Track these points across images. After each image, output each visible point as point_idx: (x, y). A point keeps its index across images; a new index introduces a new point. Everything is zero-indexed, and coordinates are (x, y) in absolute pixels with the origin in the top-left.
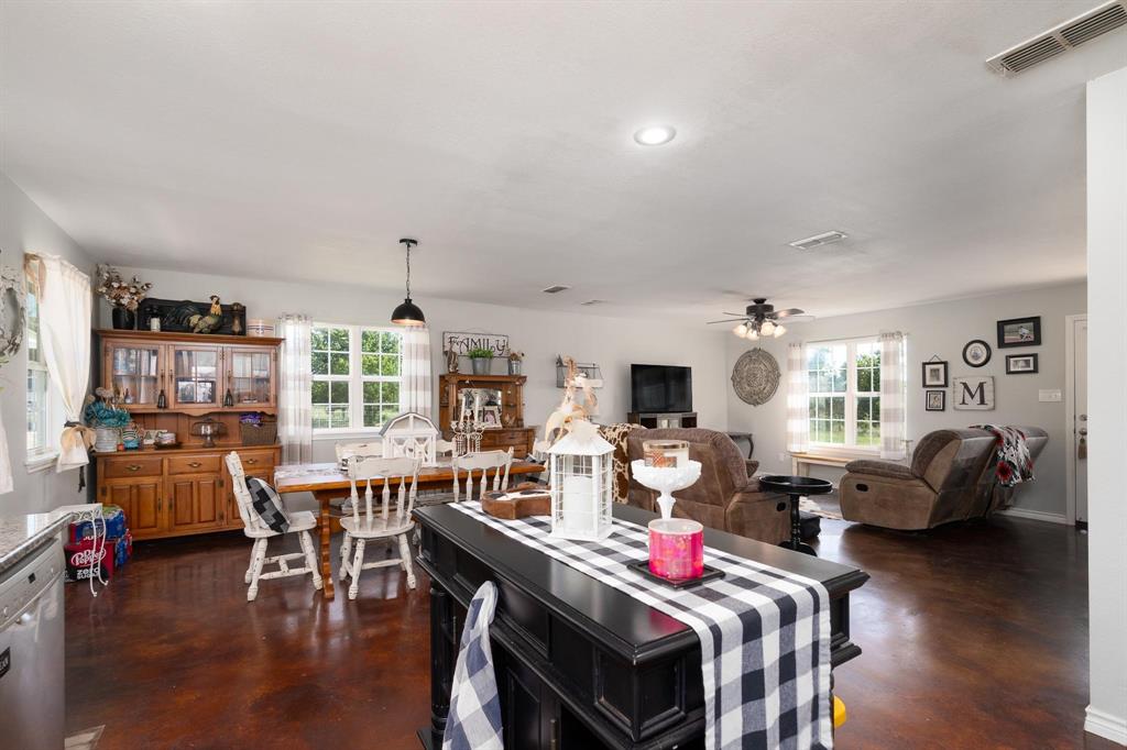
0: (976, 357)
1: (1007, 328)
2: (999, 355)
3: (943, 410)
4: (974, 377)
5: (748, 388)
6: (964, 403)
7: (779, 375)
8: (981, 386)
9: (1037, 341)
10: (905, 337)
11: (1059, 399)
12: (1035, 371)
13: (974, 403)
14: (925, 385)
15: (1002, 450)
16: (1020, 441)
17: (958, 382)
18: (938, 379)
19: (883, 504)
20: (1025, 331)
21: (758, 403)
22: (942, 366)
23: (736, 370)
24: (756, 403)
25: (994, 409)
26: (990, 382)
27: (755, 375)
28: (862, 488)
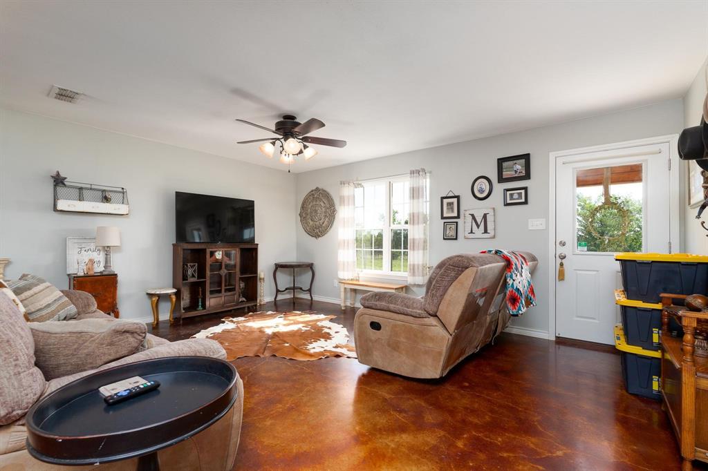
0: (481, 191)
1: (505, 164)
2: (499, 188)
3: (456, 239)
4: (479, 209)
5: (311, 223)
6: (472, 232)
7: (334, 211)
8: (485, 216)
9: (527, 176)
10: (428, 174)
11: (543, 227)
12: (526, 202)
13: (479, 232)
14: (443, 218)
15: (511, 277)
16: (524, 266)
17: (467, 215)
18: (453, 211)
19: (395, 346)
20: (518, 167)
21: (319, 236)
22: (456, 199)
23: (303, 207)
24: (317, 236)
25: (494, 237)
26: (491, 213)
27: (316, 211)
28: (376, 326)
